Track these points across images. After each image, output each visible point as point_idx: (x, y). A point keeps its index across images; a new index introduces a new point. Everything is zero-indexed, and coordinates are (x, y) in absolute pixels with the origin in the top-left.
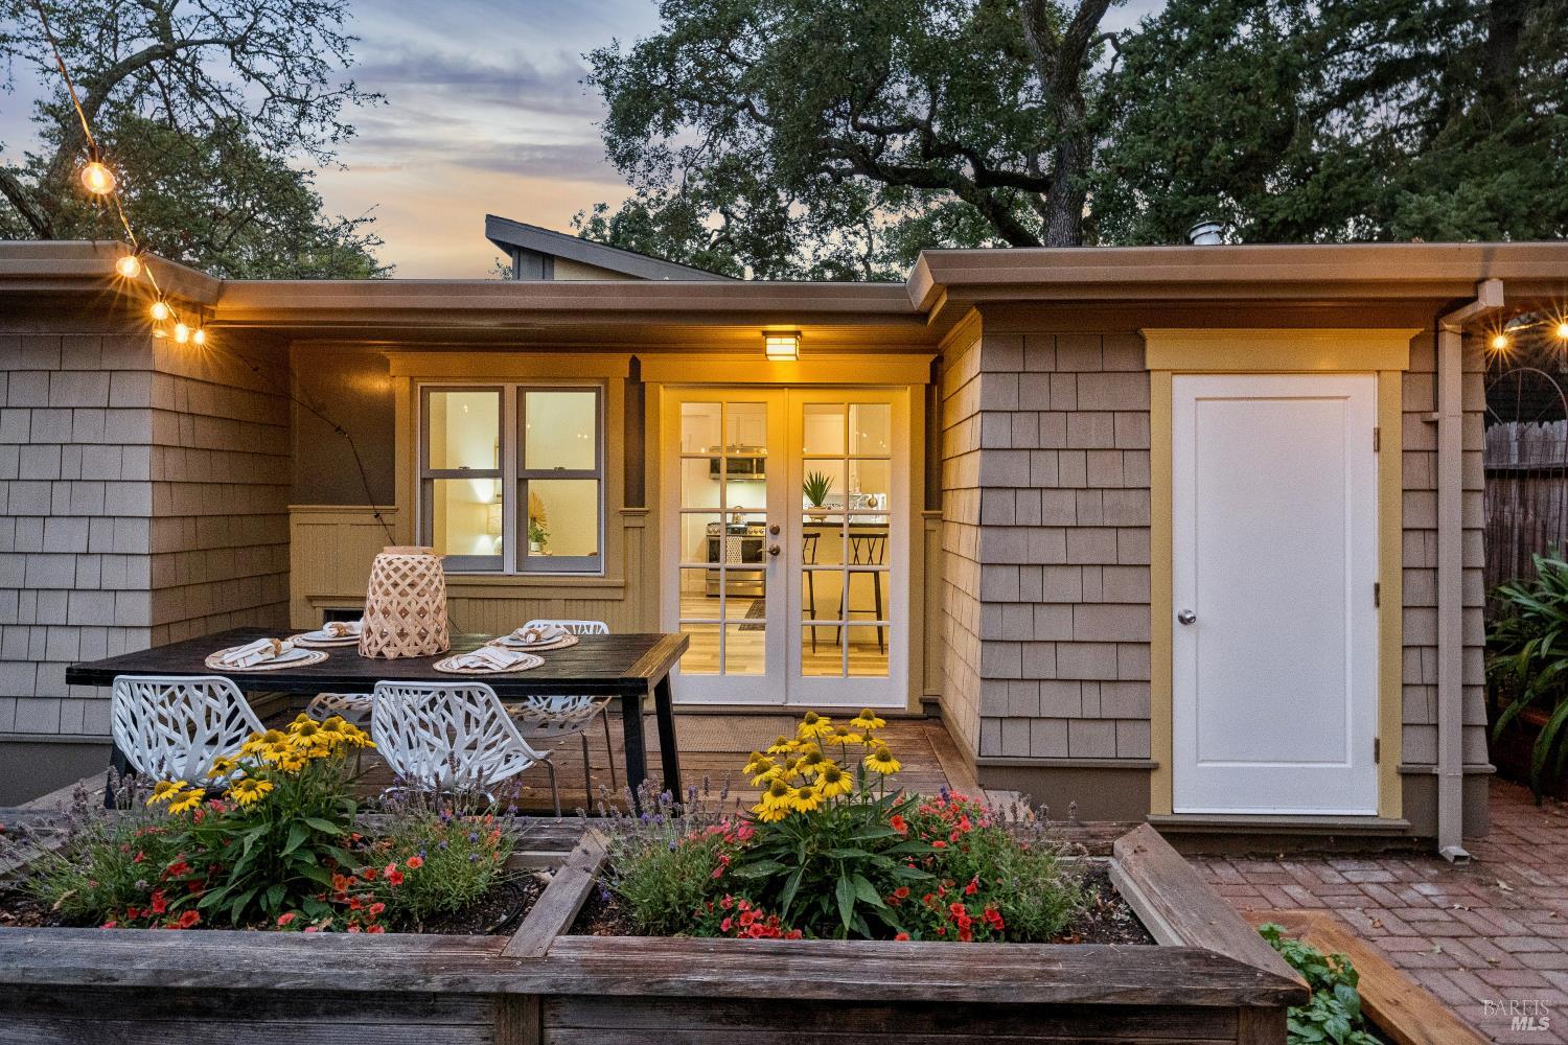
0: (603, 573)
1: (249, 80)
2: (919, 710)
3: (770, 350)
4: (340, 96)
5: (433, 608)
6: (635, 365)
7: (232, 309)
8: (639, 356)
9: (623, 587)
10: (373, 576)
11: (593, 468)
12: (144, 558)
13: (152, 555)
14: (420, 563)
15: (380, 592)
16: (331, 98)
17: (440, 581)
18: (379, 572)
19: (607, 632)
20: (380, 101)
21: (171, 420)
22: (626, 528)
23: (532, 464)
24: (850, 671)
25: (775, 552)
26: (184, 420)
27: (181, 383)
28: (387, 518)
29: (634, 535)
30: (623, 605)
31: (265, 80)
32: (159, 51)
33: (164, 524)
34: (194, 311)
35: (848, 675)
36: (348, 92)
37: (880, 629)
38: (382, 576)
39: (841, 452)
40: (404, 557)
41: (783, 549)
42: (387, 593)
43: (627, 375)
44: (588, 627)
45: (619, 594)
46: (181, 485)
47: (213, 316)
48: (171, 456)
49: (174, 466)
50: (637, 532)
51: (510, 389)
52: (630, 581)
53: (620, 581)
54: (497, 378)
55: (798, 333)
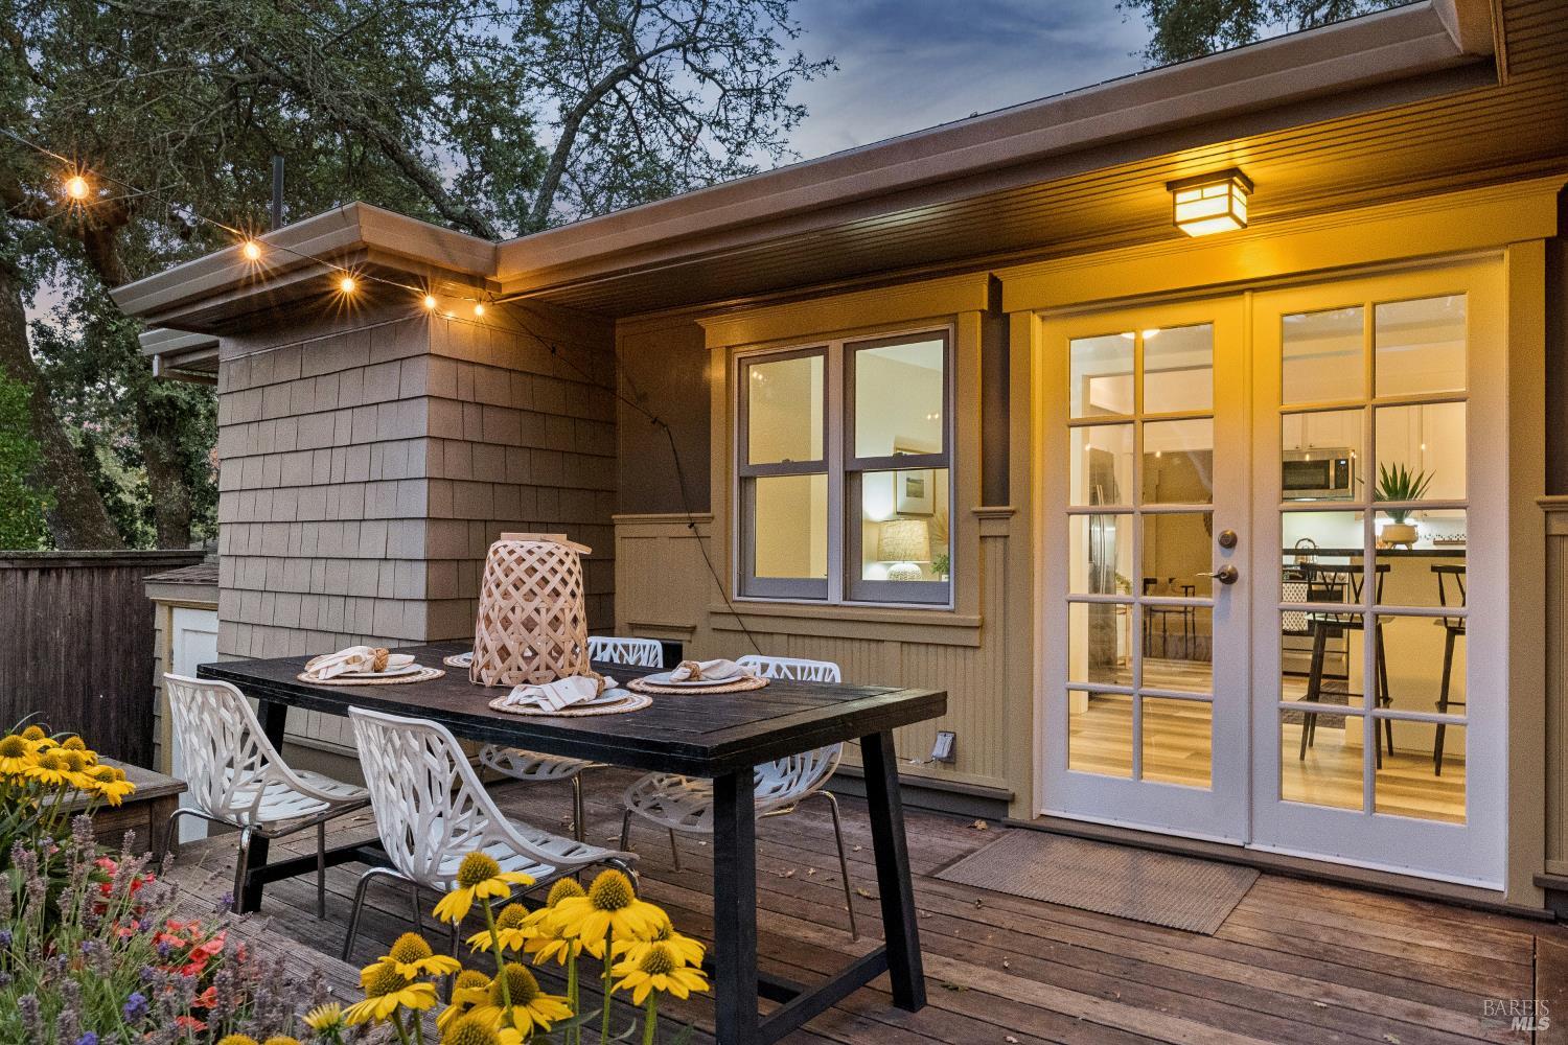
0: (951, 606)
1: (704, 81)
2: (1535, 901)
3: (1182, 213)
4: (790, 74)
5: (569, 617)
6: (996, 287)
7: (512, 277)
8: (997, 273)
9: (980, 627)
10: (487, 573)
11: (940, 451)
12: (418, 564)
13: (427, 560)
14: (530, 552)
15: (497, 593)
16: (781, 79)
17: (577, 583)
18: (496, 566)
19: (838, 680)
20: (829, 68)
21: (453, 411)
22: (982, 538)
23: (862, 452)
24: (1380, 800)
25: (1229, 578)
26: (470, 411)
27: (464, 368)
28: (703, 529)
29: (994, 549)
30: (979, 653)
31: (719, 78)
32: (621, 72)
33: (443, 528)
34: (474, 285)
35: (1374, 808)
36: (799, 68)
37: (1441, 728)
38: (499, 572)
39: (1361, 397)
40: (529, 545)
41: (1243, 573)
42: (506, 595)
43: (986, 308)
44: (817, 670)
45: (973, 638)
46: (466, 485)
47: (500, 290)
48: (452, 450)
49: (456, 462)
50: (1000, 544)
51: (836, 346)
52: (989, 617)
53: (975, 618)
54: (816, 335)
55: (1230, 174)
